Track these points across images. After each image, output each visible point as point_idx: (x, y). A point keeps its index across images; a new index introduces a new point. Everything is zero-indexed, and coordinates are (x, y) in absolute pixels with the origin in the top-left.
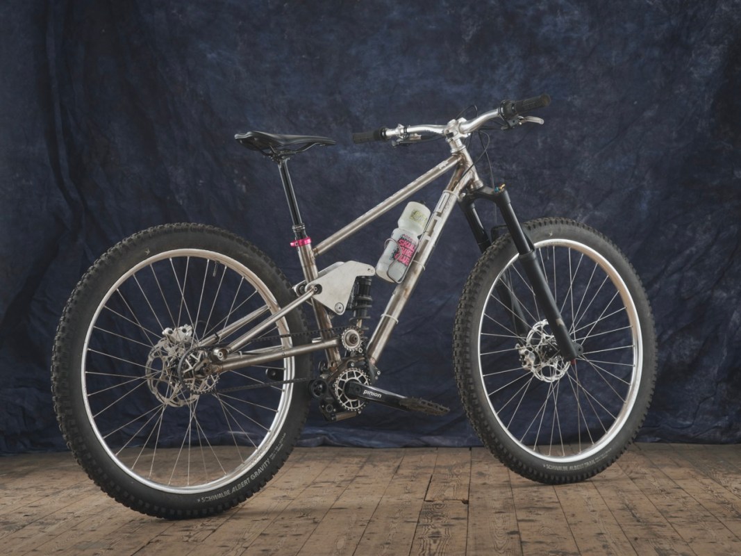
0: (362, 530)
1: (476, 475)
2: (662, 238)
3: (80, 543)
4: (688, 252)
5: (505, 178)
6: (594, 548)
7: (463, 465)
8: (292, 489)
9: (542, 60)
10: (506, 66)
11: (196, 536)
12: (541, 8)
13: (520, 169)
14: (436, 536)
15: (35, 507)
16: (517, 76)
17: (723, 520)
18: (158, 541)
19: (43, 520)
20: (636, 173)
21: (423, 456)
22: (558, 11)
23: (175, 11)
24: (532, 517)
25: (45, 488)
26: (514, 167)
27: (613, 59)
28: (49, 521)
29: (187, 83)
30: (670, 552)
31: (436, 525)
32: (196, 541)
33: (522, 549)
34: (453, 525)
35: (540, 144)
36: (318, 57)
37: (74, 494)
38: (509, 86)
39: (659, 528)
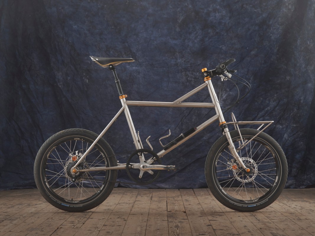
0: (145, 224)
1: (185, 201)
2: (256, 103)
3: (29, 228)
4: (267, 109)
5: (194, 78)
6: (245, 232)
7: (178, 196)
8: (111, 206)
9: (210, 31)
10: (195, 33)
11: (77, 225)
12: (210, 9)
13: (200, 75)
14: (177, 227)
15: (6, 212)
16: (199, 37)
17: (294, 221)
18: (61, 228)
19: (10, 218)
20: (247, 77)
21: (161, 193)
22: (217, 11)
23: (60, 8)
24: (215, 219)
25: (7, 204)
26: (198, 74)
27: (239, 31)
28: (13, 219)
29: (65, 38)
30: (277, 234)
31: (176, 222)
32: (77, 228)
33: (215, 232)
34: (183, 222)
35: (208, 65)
36: (118, 28)
37: (20, 207)
38: (196, 41)
39: (269, 224)
